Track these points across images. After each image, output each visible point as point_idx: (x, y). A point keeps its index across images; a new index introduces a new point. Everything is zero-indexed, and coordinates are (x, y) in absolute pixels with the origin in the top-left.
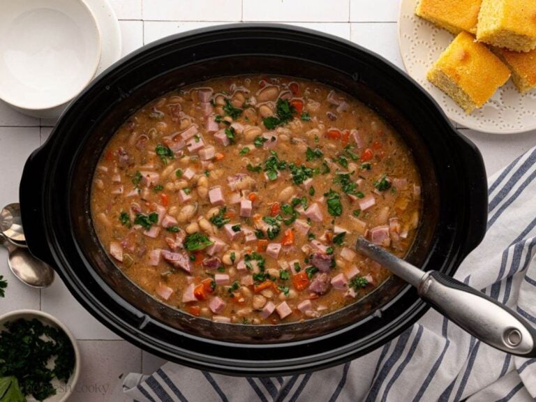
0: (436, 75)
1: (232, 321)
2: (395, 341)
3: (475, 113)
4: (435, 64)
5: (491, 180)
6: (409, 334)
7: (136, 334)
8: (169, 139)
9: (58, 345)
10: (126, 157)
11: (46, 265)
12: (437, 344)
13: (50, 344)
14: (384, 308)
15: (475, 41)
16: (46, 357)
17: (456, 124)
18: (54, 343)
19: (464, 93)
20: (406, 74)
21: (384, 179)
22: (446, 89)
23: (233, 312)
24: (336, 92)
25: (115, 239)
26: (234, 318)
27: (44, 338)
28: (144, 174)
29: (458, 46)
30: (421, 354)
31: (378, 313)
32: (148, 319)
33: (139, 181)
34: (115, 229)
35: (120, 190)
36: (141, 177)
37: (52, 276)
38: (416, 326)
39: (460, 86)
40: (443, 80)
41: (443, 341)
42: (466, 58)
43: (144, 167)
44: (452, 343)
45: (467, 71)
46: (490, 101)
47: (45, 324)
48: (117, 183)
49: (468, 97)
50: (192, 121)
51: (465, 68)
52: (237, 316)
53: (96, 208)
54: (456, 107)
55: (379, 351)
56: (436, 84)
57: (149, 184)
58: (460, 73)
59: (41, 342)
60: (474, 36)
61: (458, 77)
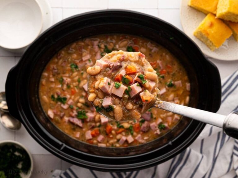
0: (197, 33)
1: (107, 146)
2: (178, 156)
3: (216, 51)
4: (197, 28)
5: (223, 82)
6: (184, 152)
7: (59, 152)
8: (77, 61)
9: (23, 157)
10: (56, 71)
11: (17, 120)
12: (197, 157)
13: (19, 156)
14: (173, 141)
15: (216, 17)
16: (17, 163)
17: (207, 56)
18: (21, 156)
19: (211, 42)
20: (183, 33)
21: (171, 82)
22: (202, 39)
23: (108, 142)
24: (151, 43)
25: (50, 108)
26: (108, 144)
27: (17, 154)
28: (65, 79)
29: (208, 20)
30: (190, 162)
31: (170, 143)
32: (64, 145)
33: (62, 82)
34: (50, 104)
35: (53, 86)
36: (63, 80)
37: (20, 126)
38: (188, 149)
39: (209, 38)
40: (201, 36)
41: (200, 156)
42: (212, 25)
43: (64, 75)
44: (205, 157)
45: (212, 31)
46: (223, 45)
47: (17, 147)
48: (52, 82)
49: (212, 44)
50: (88, 53)
51: (211, 30)
52: (109, 144)
53: (41, 94)
54: (207, 48)
55: (171, 161)
56: (198, 37)
57: (66, 83)
58: (209, 32)
59: (15, 156)
60: (215, 15)
61: (208, 34)
